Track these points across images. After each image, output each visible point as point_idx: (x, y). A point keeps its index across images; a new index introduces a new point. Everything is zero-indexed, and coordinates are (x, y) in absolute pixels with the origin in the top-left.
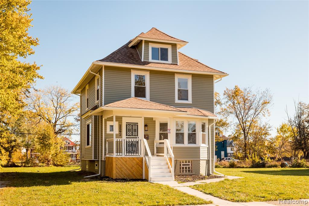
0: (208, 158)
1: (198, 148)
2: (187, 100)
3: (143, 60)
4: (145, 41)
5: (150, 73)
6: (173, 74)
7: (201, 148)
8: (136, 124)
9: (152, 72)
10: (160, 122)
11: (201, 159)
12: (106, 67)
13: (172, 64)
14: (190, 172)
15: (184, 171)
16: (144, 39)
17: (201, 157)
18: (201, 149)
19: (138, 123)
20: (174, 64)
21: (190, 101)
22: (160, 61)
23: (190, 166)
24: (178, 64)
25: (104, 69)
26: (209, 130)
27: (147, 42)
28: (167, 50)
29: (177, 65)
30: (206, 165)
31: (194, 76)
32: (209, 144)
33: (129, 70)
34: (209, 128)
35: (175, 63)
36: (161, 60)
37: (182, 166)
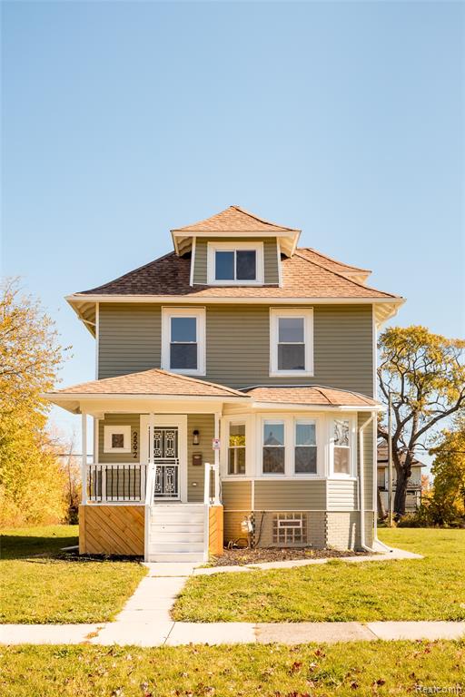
0: (356, 507)
1: (323, 483)
2: (303, 368)
3: (191, 285)
4: (197, 238)
5: (207, 311)
6: (264, 309)
7: (328, 482)
8: (174, 430)
9: (212, 309)
10: (230, 423)
11: (328, 509)
12: (103, 306)
13: (264, 286)
14: (302, 540)
15: (284, 538)
16: (195, 235)
17: (328, 504)
18: (328, 486)
19: (177, 428)
20: (270, 286)
21: (309, 371)
22: (236, 282)
23: (301, 526)
24: (281, 284)
25: (100, 310)
26: (358, 438)
27: (203, 241)
28: (252, 254)
29: (277, 286)
30: (351, 526)
31: (319, 310)
32: (359, 472)
33: (157, 308)
34: (358, 434)
35: (272, 282)
36: (238, 278)
37: (279, 527)
